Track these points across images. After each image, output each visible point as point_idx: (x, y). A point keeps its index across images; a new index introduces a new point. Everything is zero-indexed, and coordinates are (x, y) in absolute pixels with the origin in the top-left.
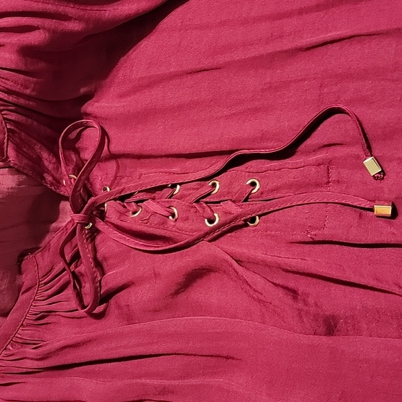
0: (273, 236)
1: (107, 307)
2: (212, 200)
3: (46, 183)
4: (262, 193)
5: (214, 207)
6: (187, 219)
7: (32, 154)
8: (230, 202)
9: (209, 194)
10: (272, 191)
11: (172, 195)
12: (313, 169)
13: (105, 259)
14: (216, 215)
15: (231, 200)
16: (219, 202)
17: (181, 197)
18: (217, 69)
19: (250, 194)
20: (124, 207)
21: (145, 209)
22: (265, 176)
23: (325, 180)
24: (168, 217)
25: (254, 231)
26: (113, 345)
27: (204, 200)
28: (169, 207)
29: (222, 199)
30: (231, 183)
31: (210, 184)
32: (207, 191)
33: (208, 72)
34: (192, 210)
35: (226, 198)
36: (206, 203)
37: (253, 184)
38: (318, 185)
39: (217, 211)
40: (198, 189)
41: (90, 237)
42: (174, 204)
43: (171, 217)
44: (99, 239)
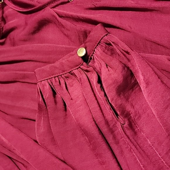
1: (6, 40)
13: (7, 17)
25: (71, 4)
26: (5, 55)
41: (2, 7)
44: (5, 8)
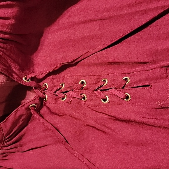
0: (139, 106)
2: (104, 89)
3: (14, 78)
4: (131, 84)
5: (105, 92)
6: (92, 100)
7: (6, 64)
8: (114, 89)
9: (102, 86)
10: (137, 82)
11: (83, 88)
12: (159, 70)
14: (107, 96)
15: (114, 88)
16: (108, 90)
17: (87, 88)
18: (104, 19)
19: (125, 84)
20: (57, 95)
21: (69, 96)
22: (133, 75)
23: (165, 75)
24: (81, 99)
27: (100, 89)
28: (81, 94)
29: (109, 88)
30: (114, 80)
31: (102, 80)
32: (101, 84)
33: (99, 21)
34: (94, 95)
35: (112, 87)
36: (101, 90)
37: (126, 79)
38: (162, 78)
39: (107, 94)
40: (96, 84)
42: (85, 92)
43: (83, 99)
